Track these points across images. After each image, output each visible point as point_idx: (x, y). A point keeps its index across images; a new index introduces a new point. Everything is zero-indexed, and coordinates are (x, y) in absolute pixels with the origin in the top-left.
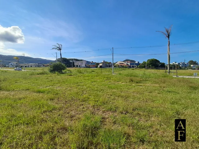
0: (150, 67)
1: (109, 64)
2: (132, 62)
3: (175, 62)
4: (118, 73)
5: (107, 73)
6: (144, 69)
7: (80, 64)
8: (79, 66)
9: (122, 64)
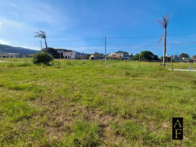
0: (143, 59)
1: (101, 56)
2: (126, 54)
3: (168, 55)
4: (111, 65)
5: (100, 65)
6: (137, 61)
7: (69, 55)
8: (69, 57)
9: (114, 56)
